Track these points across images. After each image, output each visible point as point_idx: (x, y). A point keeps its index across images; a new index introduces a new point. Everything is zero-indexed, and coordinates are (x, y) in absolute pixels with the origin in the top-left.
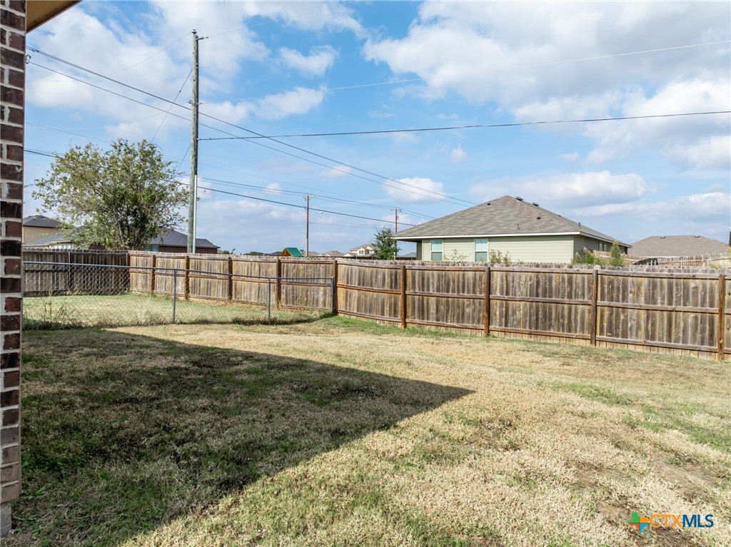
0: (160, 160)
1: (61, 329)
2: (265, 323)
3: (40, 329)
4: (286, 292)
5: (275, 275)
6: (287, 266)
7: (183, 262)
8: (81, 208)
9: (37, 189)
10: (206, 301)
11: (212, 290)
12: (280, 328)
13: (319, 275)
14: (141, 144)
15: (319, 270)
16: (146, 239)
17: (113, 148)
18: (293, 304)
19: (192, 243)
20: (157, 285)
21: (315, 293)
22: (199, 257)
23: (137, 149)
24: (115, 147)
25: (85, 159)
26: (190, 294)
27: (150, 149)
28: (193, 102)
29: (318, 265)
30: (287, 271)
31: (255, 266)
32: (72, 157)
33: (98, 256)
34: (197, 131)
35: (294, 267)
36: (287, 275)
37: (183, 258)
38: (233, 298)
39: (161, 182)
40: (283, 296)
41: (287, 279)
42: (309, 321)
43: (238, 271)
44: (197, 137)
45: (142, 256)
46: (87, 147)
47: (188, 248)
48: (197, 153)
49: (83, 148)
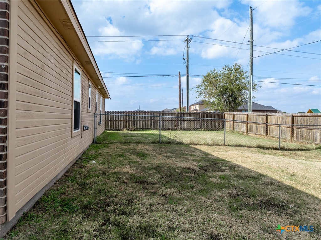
0: (243, 71)
1: (174, 144)
2: (277, 149)
3: (167, 143)
4: (297, 133)
5: (290, 123)
6: (297, 118)
7: (246, 116)
8: (211, 95)
9: (196, 89)
10: (256, 136)
11: (259, 130)
12: (285, 153)
13: (317, 123)
14: (235, 66)
15: (317, 121)
16: (236, 107)
17: (223, 69)
18: (301, 140)
19: (250, 107)
20: (235, 127)
21: (315, 134)
22: (252, 114)
23: (233, 68)
24: (224, 69)
25: (213, 75)
26: (249, 132)
27: (238, 67)
28: (250, 40)
29: (317, 118)
30: (297, 121)
31: (279, 119)
32: (209, 75)
33: (212, 114)
34: (252, 54)
35: (302, 119)
36: (297, 124)
37: (245, 115)
38: (268, 135)
39: (243, 81)
40: (295, 135)
41: (297, 125)
42: (308, 150)
43: (271, 121)
44: (252, 57)
45: (229, 114)
46: (214, 70)
47: (248, 110)
48: (252, 65)
49: (213, 71)
